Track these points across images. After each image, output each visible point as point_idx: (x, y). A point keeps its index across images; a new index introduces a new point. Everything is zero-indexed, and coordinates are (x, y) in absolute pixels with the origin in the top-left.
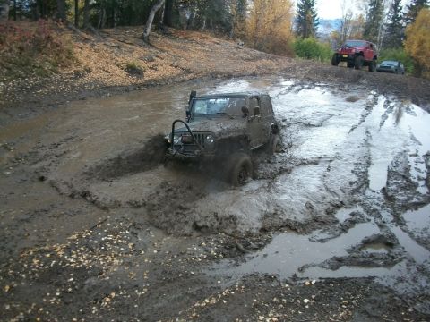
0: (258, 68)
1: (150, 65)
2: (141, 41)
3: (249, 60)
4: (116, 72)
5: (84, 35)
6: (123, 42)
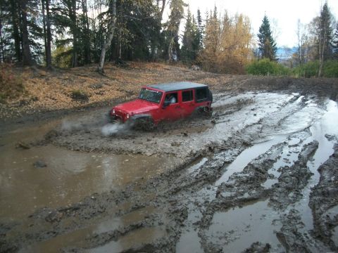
4: (62, 99)
5: (42, 72)
6: (79, 75)
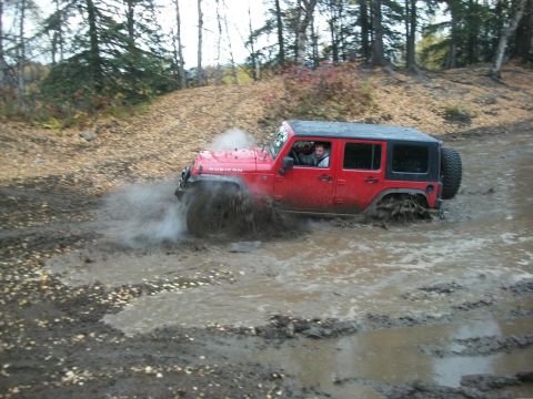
1: (488, 109)
4: (429, 119)
5: (401, 76)
6: (457, 82)
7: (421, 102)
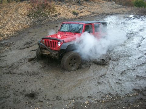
0: (119, 11)
1: (81, 11)
2: (78, 4)
3: (116, 8)
4: (69, 14)
5: (59, 2)
6: (72, 4)
7: (66, 9)
